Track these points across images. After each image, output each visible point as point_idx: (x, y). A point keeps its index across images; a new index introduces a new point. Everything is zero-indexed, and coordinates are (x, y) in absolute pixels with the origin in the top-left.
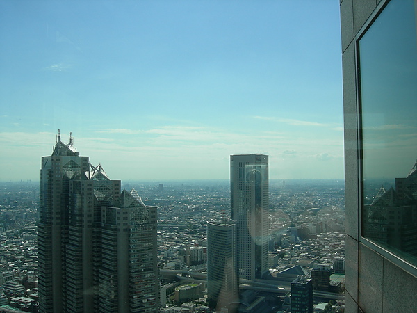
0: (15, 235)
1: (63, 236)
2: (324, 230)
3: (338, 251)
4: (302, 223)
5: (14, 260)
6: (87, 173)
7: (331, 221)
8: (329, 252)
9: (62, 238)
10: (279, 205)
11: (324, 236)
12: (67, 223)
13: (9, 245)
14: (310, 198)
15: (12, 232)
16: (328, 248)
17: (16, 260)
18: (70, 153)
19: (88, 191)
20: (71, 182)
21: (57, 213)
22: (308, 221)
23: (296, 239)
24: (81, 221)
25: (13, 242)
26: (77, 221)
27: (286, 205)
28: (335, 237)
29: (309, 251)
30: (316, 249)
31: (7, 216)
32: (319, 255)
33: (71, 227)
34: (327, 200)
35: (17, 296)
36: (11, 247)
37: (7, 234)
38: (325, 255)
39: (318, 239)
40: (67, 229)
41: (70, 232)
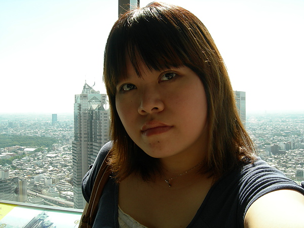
0: (69, 149)
1: (89, 150)
2: (292, 148)
3: (301, 164)
4: (276, 142)
5: (66, 166)
6: (104, 106)
7: (298, 141)
8: (294, 164)
9: (88, 151)
10: (260, 129)
11: (291, 152)
12: (92, 141)
13: (64, 156)
14: (285, 124)
15: (67, 147)
16: (293, 161)
17: (68, 166)
18: (93, 92)
19: (105, 118)
20: (94, 112)
21: (85, 134)
22: (281, 140)
23: (270, 154)
24: (100, 139)
25: (66, 154)
26: (98, 139)
27: (265, 129)
28: (300, 153)
29: (278, 163)
30: (284, 162)
31: (64, 136)
32: (286, 166)
33: (94, 144)
34: (297, 125)
35: (65, 191)
36: (65, 157)
37: (64, 148)
38: (291, 167)
39: (286, 154)
40: (92, 145)
41: (94, 147)
